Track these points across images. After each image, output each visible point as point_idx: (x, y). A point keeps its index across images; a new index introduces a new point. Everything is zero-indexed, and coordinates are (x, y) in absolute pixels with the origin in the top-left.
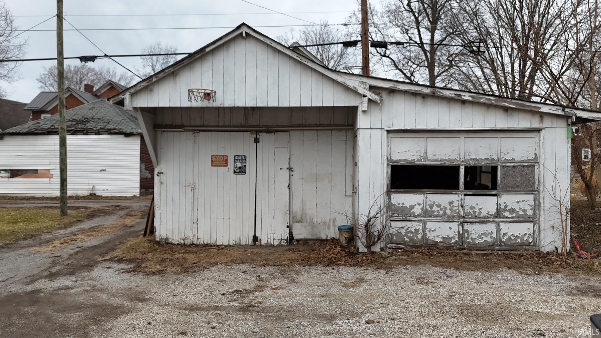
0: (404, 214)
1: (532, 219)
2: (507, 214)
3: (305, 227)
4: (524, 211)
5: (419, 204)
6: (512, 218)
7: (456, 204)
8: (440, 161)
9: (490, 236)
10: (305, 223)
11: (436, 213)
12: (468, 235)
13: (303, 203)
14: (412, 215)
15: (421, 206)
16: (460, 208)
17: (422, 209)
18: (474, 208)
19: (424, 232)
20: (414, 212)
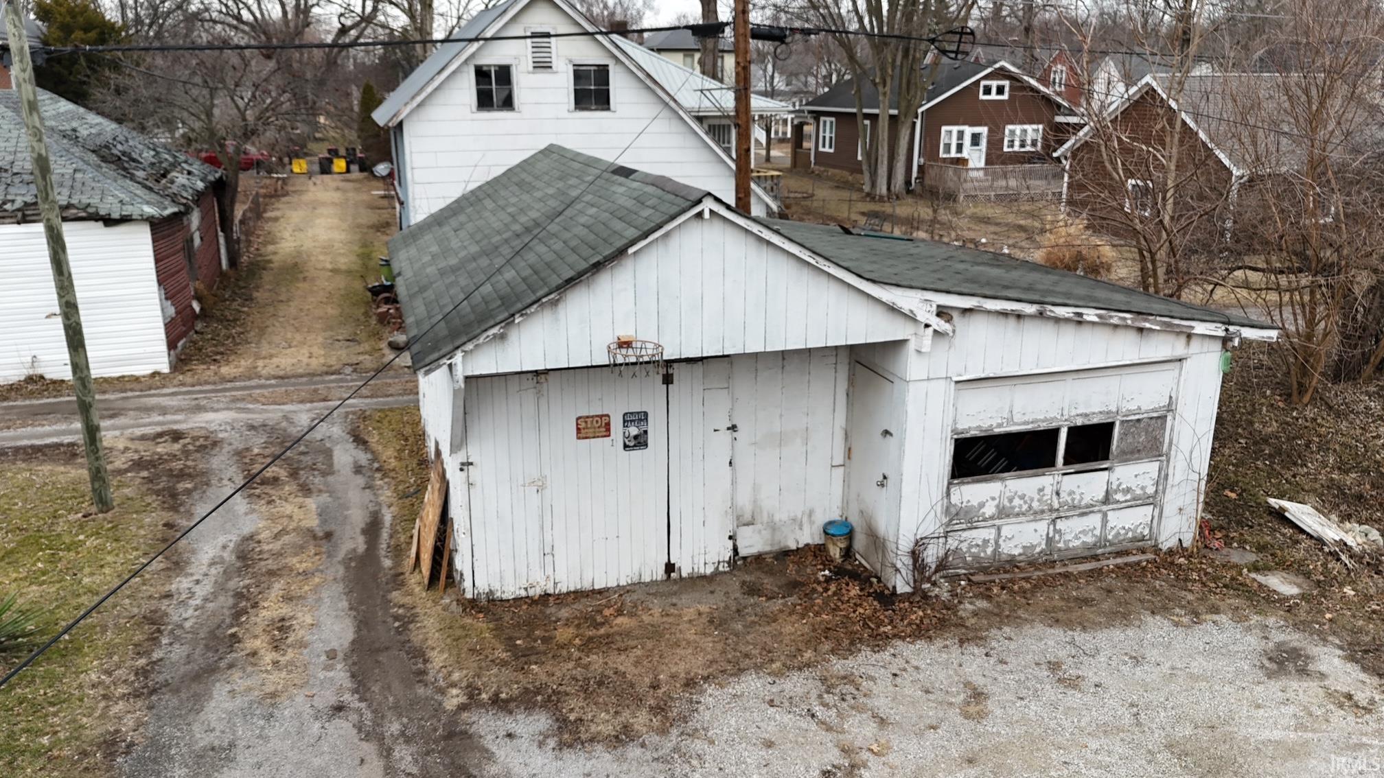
0: (968, 517)
1: (1152, 500)
2: (1119, 497)
3: (760, 532)
4: (1143, 488)
5: (993, 499)
6: (1126, 501)
7: (1048, 491)
8: (1032, 422)
9: (1090, 534)
10: (759, 526)
11: (1017, 509)
12: (1060, 536)
13: (756, 488)
14: (981, 518)
15: (996, 502)
16: (1055, 497)
17: (997, 506)
18: (1074, 492)
19: (997, 542)
20: (984, 513)
